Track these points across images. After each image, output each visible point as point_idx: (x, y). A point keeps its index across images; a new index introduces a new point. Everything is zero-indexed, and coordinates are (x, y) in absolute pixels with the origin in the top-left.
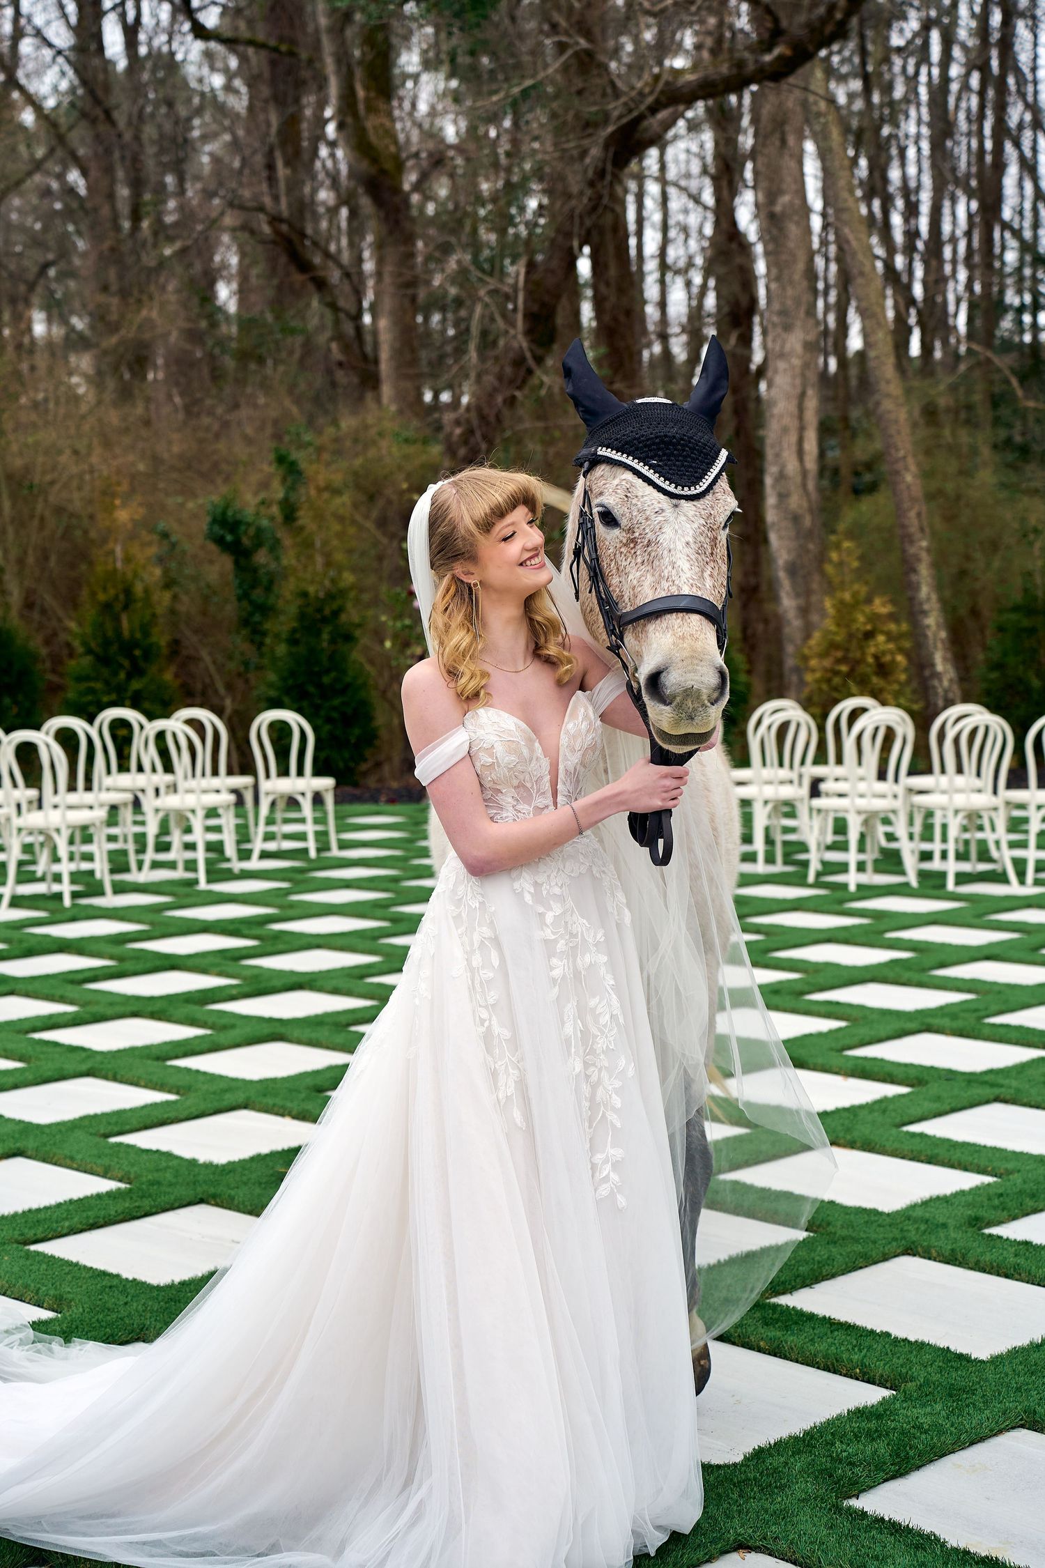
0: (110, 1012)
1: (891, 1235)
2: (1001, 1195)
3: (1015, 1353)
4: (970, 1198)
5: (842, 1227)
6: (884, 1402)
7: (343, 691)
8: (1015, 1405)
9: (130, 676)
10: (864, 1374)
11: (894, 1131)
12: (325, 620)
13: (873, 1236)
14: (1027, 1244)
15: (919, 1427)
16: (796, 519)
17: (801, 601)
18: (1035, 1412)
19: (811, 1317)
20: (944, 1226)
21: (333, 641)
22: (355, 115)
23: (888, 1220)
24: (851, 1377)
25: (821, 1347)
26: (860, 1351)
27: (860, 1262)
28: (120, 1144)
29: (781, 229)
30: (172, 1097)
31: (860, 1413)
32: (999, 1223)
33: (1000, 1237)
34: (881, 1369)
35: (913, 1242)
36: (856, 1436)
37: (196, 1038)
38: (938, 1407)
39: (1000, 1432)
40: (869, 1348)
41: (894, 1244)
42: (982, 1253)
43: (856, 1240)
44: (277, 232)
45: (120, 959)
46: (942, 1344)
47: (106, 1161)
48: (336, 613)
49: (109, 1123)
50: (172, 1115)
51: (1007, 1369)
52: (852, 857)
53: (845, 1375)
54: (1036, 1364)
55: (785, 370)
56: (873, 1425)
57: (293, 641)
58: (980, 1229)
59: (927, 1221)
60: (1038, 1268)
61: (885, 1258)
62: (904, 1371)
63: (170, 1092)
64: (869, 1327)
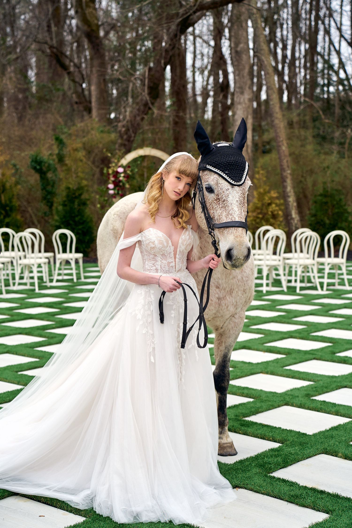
0: (11, 332)
1: (280, 400)
2: (316, 387)
3: (320, 433)
4: (306, 388)
5: (265, 397)
6: (280, 447)
7: (83, 223)
8: (321, 447)
9: (5, 217)
10: (273, 439)
11: (281, 369)
12: (76, 198)
13: (275, 400)
14: (324, 401)
15: (291, 454)
18: (327, 449)
19: (256, 423)
20: (298, 397)
21: (79, 205)
22: (82, 8)
23: (280, 395)
24: (269, 440)
25: (259, 432)
26: (272, 433)
27: (271, 407)
28: (22, 374)
29: (239, 57)
30: (37, 360)
31: (272, 450)
32: (315, 396)
33: (315, 400)
34: (278, 438)
35: (288, 402)
36: (271, 456)
37: (43, 341)
38: (297, 448)
39: (316, 455)
40: (275, 432)
41: (282, 402)
42: (310, 404)
43: (270, 401)
44: (52, 52)
45: (12, 315)
46: (298, 430)
47: (18, 379)
48: (80, 195)
49: (17, 368)
50: (39, 365)
51: (318, 437)
52: (264, 282)
53: (267, 440)
54: (327, 436)
55: (241, 109)
56: (276, 453)
57: (64, 205)
58: (310, 397)
59: (292, 395)
60: (328, 408)
61: (279, 406)
62: (286, 438)
63: (36, 358)
64: (274, 426)
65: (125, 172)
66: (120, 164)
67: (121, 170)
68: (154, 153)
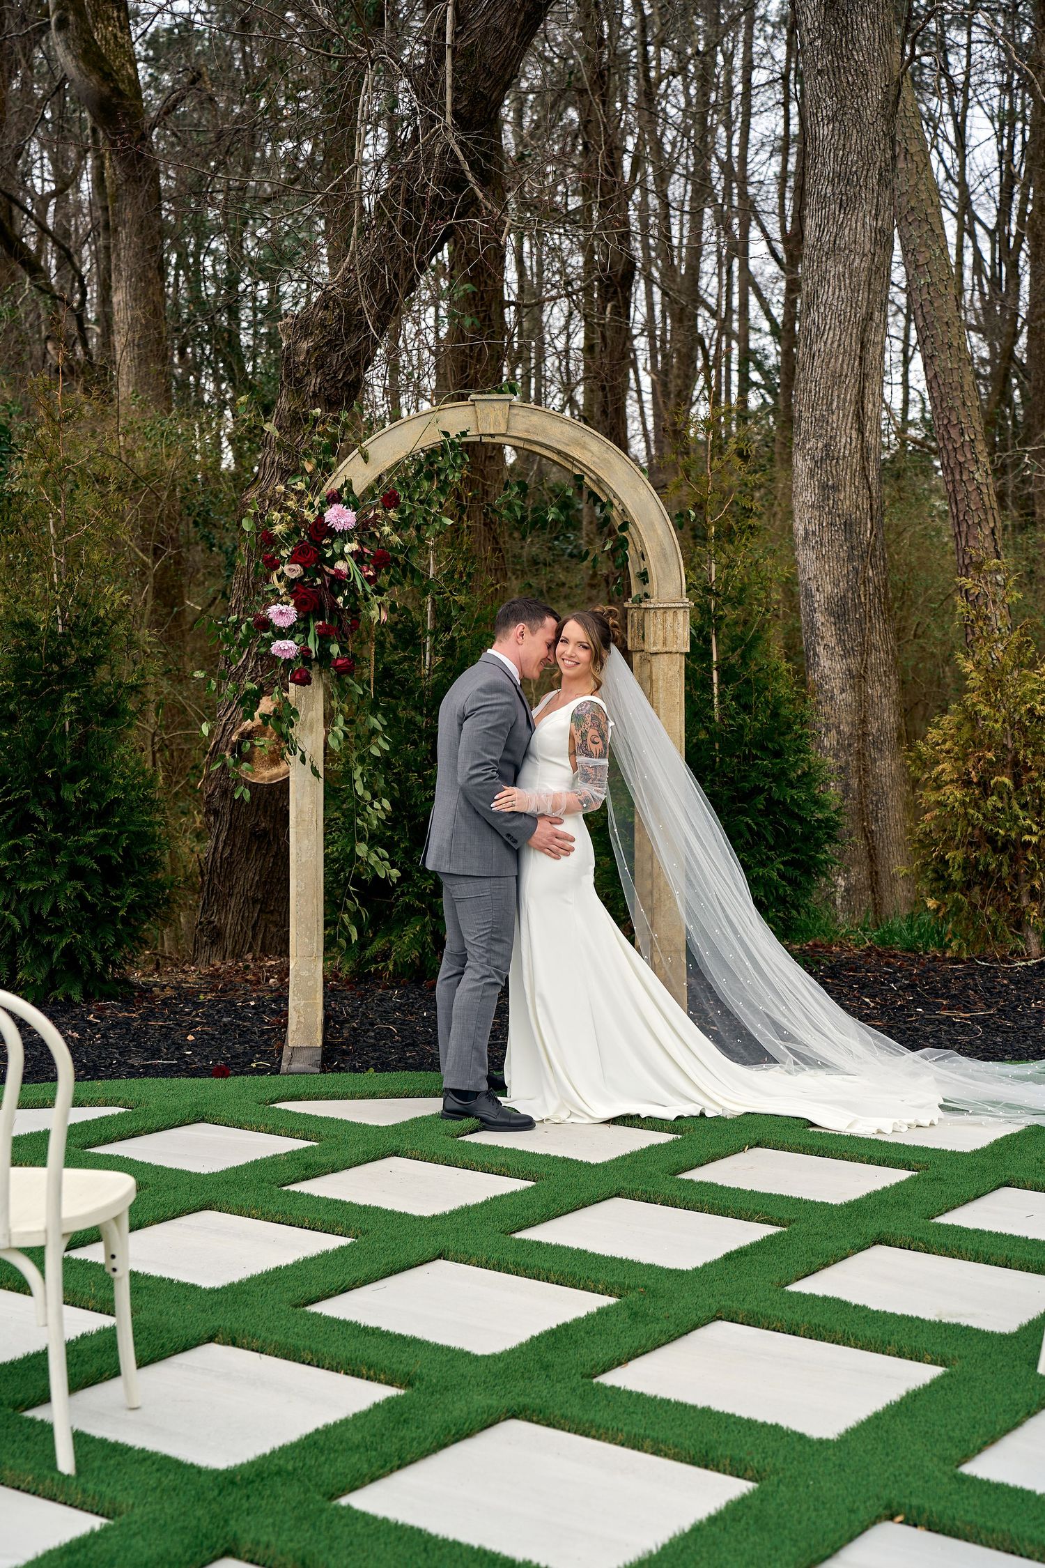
16: (849, 527)
17: (853, 663)
22: (79, 11)
29: (844, 29)
65: (364, 529)
66: (334, 483)
67: (340, 517)
68: (528, 431)
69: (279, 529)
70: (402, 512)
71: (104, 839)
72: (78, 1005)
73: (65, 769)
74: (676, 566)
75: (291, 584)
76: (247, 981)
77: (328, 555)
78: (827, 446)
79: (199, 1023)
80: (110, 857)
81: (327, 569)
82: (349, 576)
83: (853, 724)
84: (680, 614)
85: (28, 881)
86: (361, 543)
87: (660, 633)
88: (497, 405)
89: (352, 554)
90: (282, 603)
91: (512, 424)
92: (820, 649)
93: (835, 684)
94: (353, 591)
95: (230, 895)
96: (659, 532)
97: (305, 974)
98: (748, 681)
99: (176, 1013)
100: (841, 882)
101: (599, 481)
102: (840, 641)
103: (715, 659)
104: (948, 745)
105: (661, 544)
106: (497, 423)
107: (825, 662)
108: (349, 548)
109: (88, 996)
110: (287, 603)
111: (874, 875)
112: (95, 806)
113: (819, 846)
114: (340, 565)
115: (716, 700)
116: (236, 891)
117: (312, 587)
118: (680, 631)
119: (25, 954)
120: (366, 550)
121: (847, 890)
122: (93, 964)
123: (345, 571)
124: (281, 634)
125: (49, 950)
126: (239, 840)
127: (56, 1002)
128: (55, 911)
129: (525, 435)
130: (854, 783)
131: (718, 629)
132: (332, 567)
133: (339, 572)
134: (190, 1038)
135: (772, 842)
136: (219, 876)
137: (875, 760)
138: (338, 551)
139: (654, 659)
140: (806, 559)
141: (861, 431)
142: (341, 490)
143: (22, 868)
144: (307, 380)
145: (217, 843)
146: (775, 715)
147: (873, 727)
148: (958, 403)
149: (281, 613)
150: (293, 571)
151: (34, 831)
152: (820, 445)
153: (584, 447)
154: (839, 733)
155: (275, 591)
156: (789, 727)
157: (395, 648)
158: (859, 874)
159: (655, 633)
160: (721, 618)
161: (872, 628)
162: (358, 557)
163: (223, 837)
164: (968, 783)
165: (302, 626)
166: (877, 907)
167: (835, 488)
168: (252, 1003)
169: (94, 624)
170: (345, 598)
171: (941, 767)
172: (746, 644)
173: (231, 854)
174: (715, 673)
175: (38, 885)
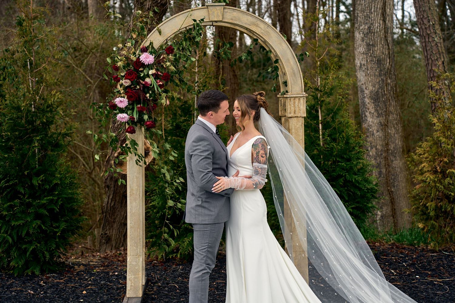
7: (51, 191)
12: (36, 130)
16: (379, 62)
17: (382, 119)
21: (43, 148)
65: (158, 63)
66: (146, 44)
67: (147, 58)
68: (232, 19)
69: (120, 64)
70: (175, 55)
71: (51, 201)
72: (38, 276)
73: (35, 171)
74: (300, 78)
75: (126, 88)
76: (119, 261)
77: (141, 76)
78: (369, 28)
79: (90, 284)
80: (54, 209)
81: (141, 81)
82: (151, 85)
83: (382, 145)
84: (302, 99)
85: (17, 220)
86: (157, 70)
87: (293, 108)
88: (218, 8)
89: (153, 75)
90: (121, 97)
91: (225, 16)
92: (367, 114)
93: (374, 129)
94: (154, 92)
95: (114, 222)
96: (292, 63)
97: (134, 263)
98: (335, 128)
99: (82, 279)
100: (379, 213)
101: (265, 42)
102: (376, 110)
103: (320, 119)
104: (426, 155)
105: (292, 69)
106: (218, 16)
107: (370, 119)
108: (151, 72)
109: (43, 272)
110: (124, 97)
111: (394, 211)
112: (47, 187)
113: (369, 200)
114: (148, 80)
115: (321, 137)
116: (117, 220)
117: (135, 89)
118: (302, 107)
119: (14, 253)
120: (159, 73)
121: (382, 216)
122: (45, 257)
123: (150, 83)
124: (122, 111)
125: (25, 251)
126: (117, 199)
127: (27, 275)
128: (28, 234)
129: (231, 21)
130: (384, 171)
131: (321, 106)
132: (144, 81)
133: (146, 83)
134: (84, 292)
135: (347, 199)
136: (109, 214)
137: (393, 161)
138: (146, 73)
139: (290, 120)
140: (361, 76)
141: (384, 21)
142: (148, 47)
143: (14, 214)
144: (145, 3)
145: (108, 200)
146: (347, 143)
147: (392, 147)
148: (427, 8)
149: (121, 102)
150: (126, 82)
151: (20, 198)
152: (366, 27)
153: (257, 26)
154: (376, 149)
155: (119, 92)
156: (353, 148)
157: (181, 116)
158: (387, 210)
159: (290, 108)
160: (323, 101)
161: (390, 105)
162: (156, 76)
163: (111, 197)
164: (435, 172)
165: (131, 107)
166: (396, 224)
167: (373, 45)
168: (116, 273)
169: (47, 107)
170: (150, 94)
171: (423, 165)
172: (333, 112)
173: (114, 204)
174: (320, 125)
175: (21, 222)
